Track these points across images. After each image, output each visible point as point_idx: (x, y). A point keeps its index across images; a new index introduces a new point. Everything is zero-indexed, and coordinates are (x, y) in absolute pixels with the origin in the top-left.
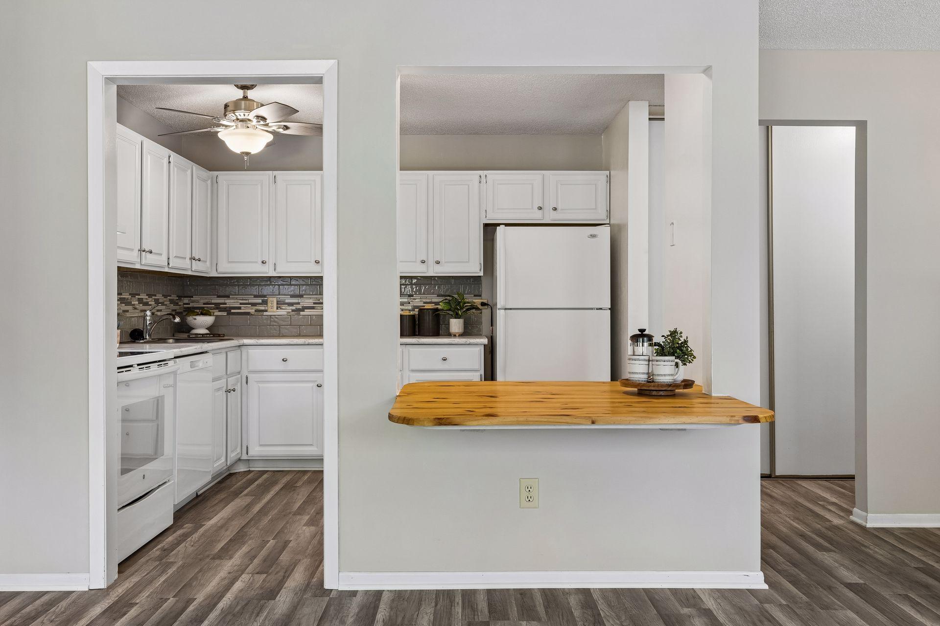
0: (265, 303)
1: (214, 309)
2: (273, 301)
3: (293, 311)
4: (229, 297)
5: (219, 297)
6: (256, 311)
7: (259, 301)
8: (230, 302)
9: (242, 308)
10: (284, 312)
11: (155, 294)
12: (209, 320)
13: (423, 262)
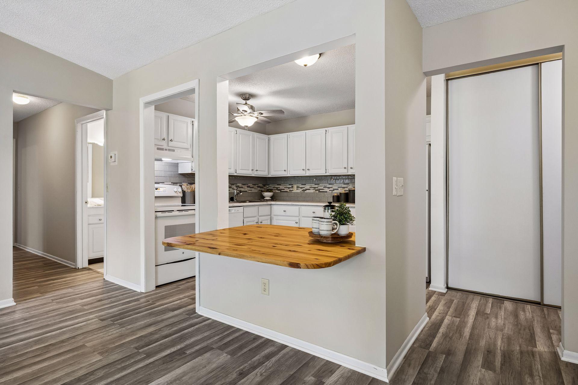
0: (292, 187)
1: (276, 190)
2: (295, 186)
3: (302, 190)
4: (281, 185)
5: (278, 185)
6: (290, 190)
7: (290, 186)
8: (281, 187)
9: (285, 189)
10: (300, 190)
11: (247, 183)
12: (270, 194)
13: (345, 168)
